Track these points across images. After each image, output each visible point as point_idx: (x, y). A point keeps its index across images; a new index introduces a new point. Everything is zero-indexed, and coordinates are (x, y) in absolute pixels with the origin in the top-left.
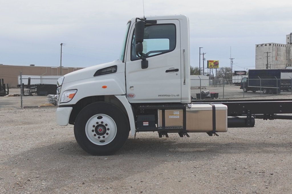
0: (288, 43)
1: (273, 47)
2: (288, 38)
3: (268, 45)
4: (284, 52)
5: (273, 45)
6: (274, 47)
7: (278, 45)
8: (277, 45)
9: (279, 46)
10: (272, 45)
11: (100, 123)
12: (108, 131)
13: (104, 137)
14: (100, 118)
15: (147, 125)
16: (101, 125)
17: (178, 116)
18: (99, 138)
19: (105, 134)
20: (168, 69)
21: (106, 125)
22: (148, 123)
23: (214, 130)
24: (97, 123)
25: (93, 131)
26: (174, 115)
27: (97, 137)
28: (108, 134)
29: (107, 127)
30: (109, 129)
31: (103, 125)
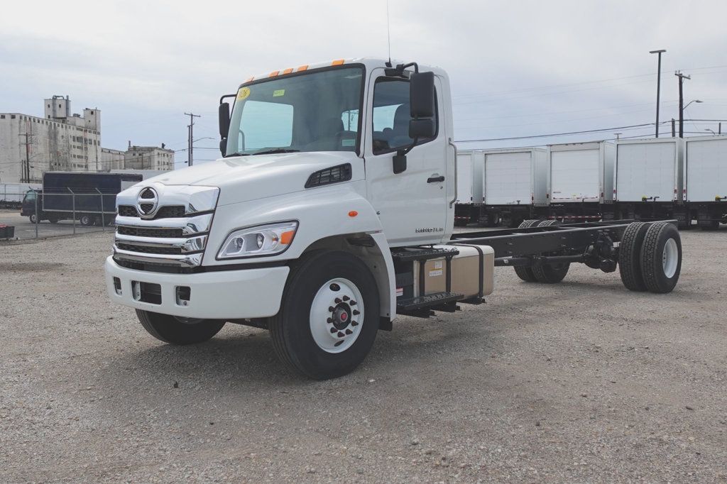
0: (49, 117)
1: (20, 122)
2: (49, 106)
3: (8, 118)
4: (45, 134)
5: (21, 118)
6: (23, 122)
7: (32, 120)
8: (30, 119)
9: (34, 121)
10: (18, 117)
11: (341, 299)
12: (354, 318)
13: (349, 332)
14: (335, 288)
15: (401, 294)
16: (342, 305)
17: (441, 271)
18: (340, 335)
19: (350, 325)
20: (430, 177)
21: (353, 303)
22: (402, 290)
23: (481, 293)
24: (337, 300)
25: (329, 321)
26: (436, 270)
27: (336, 333)
28: (355, 324)
29: (353, 308)
30: (356, 313)
31: (347, 305)
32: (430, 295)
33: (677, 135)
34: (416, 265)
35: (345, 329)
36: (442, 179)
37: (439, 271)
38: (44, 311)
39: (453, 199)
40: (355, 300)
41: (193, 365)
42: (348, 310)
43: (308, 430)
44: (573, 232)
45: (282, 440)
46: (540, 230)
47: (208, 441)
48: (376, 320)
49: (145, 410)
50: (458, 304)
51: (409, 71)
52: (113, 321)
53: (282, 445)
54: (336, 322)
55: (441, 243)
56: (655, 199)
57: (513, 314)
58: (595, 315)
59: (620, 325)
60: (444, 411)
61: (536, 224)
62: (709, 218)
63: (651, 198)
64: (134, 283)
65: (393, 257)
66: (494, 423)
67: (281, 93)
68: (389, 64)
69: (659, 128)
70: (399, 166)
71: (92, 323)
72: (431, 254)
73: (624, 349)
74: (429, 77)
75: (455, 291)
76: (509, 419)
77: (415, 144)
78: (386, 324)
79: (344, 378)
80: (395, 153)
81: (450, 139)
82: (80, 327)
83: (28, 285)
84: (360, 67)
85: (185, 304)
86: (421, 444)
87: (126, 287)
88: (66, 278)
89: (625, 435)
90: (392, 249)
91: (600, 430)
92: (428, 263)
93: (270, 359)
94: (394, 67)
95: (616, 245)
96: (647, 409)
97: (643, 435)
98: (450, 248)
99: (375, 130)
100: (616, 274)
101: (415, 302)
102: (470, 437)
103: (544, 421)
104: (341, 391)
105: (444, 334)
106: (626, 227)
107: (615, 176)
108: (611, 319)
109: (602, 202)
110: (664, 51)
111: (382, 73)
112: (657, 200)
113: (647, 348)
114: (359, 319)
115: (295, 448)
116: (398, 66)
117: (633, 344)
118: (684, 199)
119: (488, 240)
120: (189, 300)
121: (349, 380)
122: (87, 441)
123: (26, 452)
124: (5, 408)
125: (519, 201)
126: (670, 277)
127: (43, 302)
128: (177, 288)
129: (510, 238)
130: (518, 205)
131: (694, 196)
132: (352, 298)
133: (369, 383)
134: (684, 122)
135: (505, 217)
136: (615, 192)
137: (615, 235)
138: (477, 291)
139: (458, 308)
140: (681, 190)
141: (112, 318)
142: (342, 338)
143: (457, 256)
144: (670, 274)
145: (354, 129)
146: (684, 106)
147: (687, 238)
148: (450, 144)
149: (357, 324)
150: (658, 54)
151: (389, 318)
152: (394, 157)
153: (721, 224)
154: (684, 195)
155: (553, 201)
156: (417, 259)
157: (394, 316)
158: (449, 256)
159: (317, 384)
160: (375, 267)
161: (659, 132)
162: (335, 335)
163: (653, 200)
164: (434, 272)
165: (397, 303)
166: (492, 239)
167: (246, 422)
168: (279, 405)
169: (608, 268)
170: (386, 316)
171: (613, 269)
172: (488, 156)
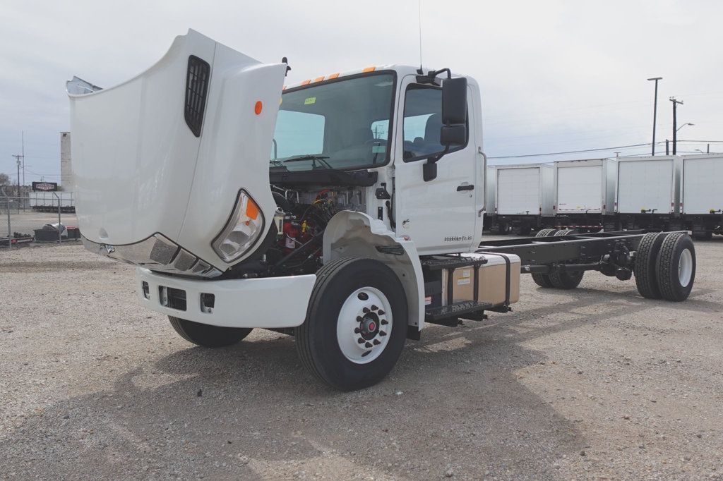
11: (370, 308)
12: (382, 328)
13: (376, 342)
14: (363, 297)
15: (429, 303)
16: (370, 314)
17: (469, 280)
18: (368, 345)
19: (378, 335)
20: (460, 185)
21: (381, 313)
22: (430, 298)
23: (507, 302)
24: (365, 310)
25: (357, 331)
26: (463, 278)
27: (364, 344)
28: (383, 334)
29: (381, 318)
30: (384, 322)
31: (376, 314)
32: (458, 304)
33: (671, 154)
34: (445, 274)
35: (373, 340)
36: (471, 188)
37: (467, 280)
38: (90, 308)
39: (482, 207)
40: (383, 310)
41: (220, 371)
42: (376, 320)
43: (332, 453)
44: (591, 241)
45: (304, 465)
46: (558, 239)
47: (224, 464)
48: (405, 330)
49: (163, 422)
50: (486, 312)
51: (440, 79)
52: (151, 320)
53: (304, 472)
54: (364, 332)
55: (469, 252)
56: (653, 211)
57: (536, 321)
58: (617, 324)
59: (645, 335)
60: (478, 433)
61: (552, 233)
62: (704, 229)
63: (650, 210)
64: (161, 288)
65: (422, 266)
66: (533, 451)
67: (311, 101)
68: (420, 71)
69: (655, 148)
70: (429, 173)
71: (131, 322)
72: (459, 262)
73: (656, 361)
74: (462, 83)
75: (483, 299)
76: (550, 446)
77: (447, 152)
78: (414, 333)
79: (371, 390)
80: (425, 161)
81: (480, 148)
82: (119, 326)
83: (82, 282)
84: (391, 74)
85: (210, 311)
86: (456, 476)
87: (154, 291)
88: (117, 276)
89: (683, 471)
90: (421, 257)
91: (654, 463)
92: (456, 273)
93: (297, 365)
94: (426, 74)
95: (631, 254)
96: (699, 437)
97: (704, 472)
98: (477, 256)
99: (405, 140)
100: (632, 282)
101: (443, 311)
102: (510, 469)
103: (589, 449)
104: (368, 405)
105: (469, 342)
106: (642, 237)
107: (616, 190)
108: (634, 328)
109: (604, 214)
110: (661, 78)
111: (413, 80)
112: (655, 212)
113: (679, 362)
114: (387, 329)
115: (317, 476)
116: (430, 72)
117: (663, 356)
118: (681, 212)
119: (512, 248)
120: (213, 307)
121: (375, 392)
122: (96, 461)
123: (28, 474)
124: (23, 416)
125: (527, 212)
126: (684, 286)
127: (91, 299)
128: (202, 294)
129: (533, 247)
130: (527, 216)
131: (690, 209)
132: (381, 308)
133: (397, 396)
134: (677, 143)
135: (515, 225)
136: (616, 204)
137: (630, 244)
138: (503, 299)
139: (486, 317)
140: (677, 204)
141: (150, 318)
142: (369, 349)
143: (484, 265)
144: (684, 282)
145: (385, 137)
146: (677, 129)
147: (699, 248)
148: (480, 153)
149: (386, 334)
150: (654, 81)
151: (418, 328)
152: (424, 165)
153: (714, 235)
154: (681, 208)
155: (559, 212)
156: (445, 267)
157: (422, 325)
158: (477, 265)
159: (344, 395)
160: (404, 275)
161: (655, 152)
162: (362, 346)
163: (651, 212)
164: (462, 280)
165: (426, 312)
166: (516, 248)
167: (267, 441)
168: (303, 420)
169: (624, 276)
170: (414, 325)
171: (627, 277)
172: (501, 172)
